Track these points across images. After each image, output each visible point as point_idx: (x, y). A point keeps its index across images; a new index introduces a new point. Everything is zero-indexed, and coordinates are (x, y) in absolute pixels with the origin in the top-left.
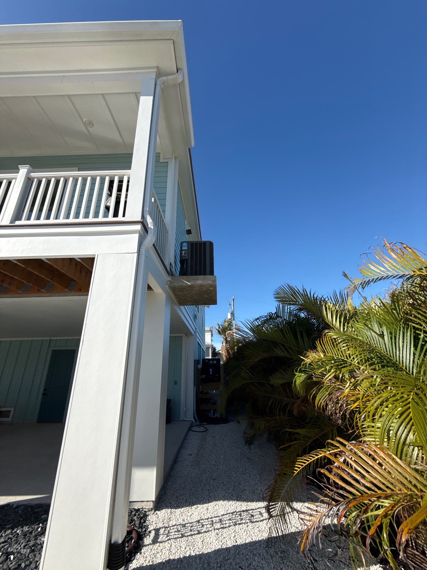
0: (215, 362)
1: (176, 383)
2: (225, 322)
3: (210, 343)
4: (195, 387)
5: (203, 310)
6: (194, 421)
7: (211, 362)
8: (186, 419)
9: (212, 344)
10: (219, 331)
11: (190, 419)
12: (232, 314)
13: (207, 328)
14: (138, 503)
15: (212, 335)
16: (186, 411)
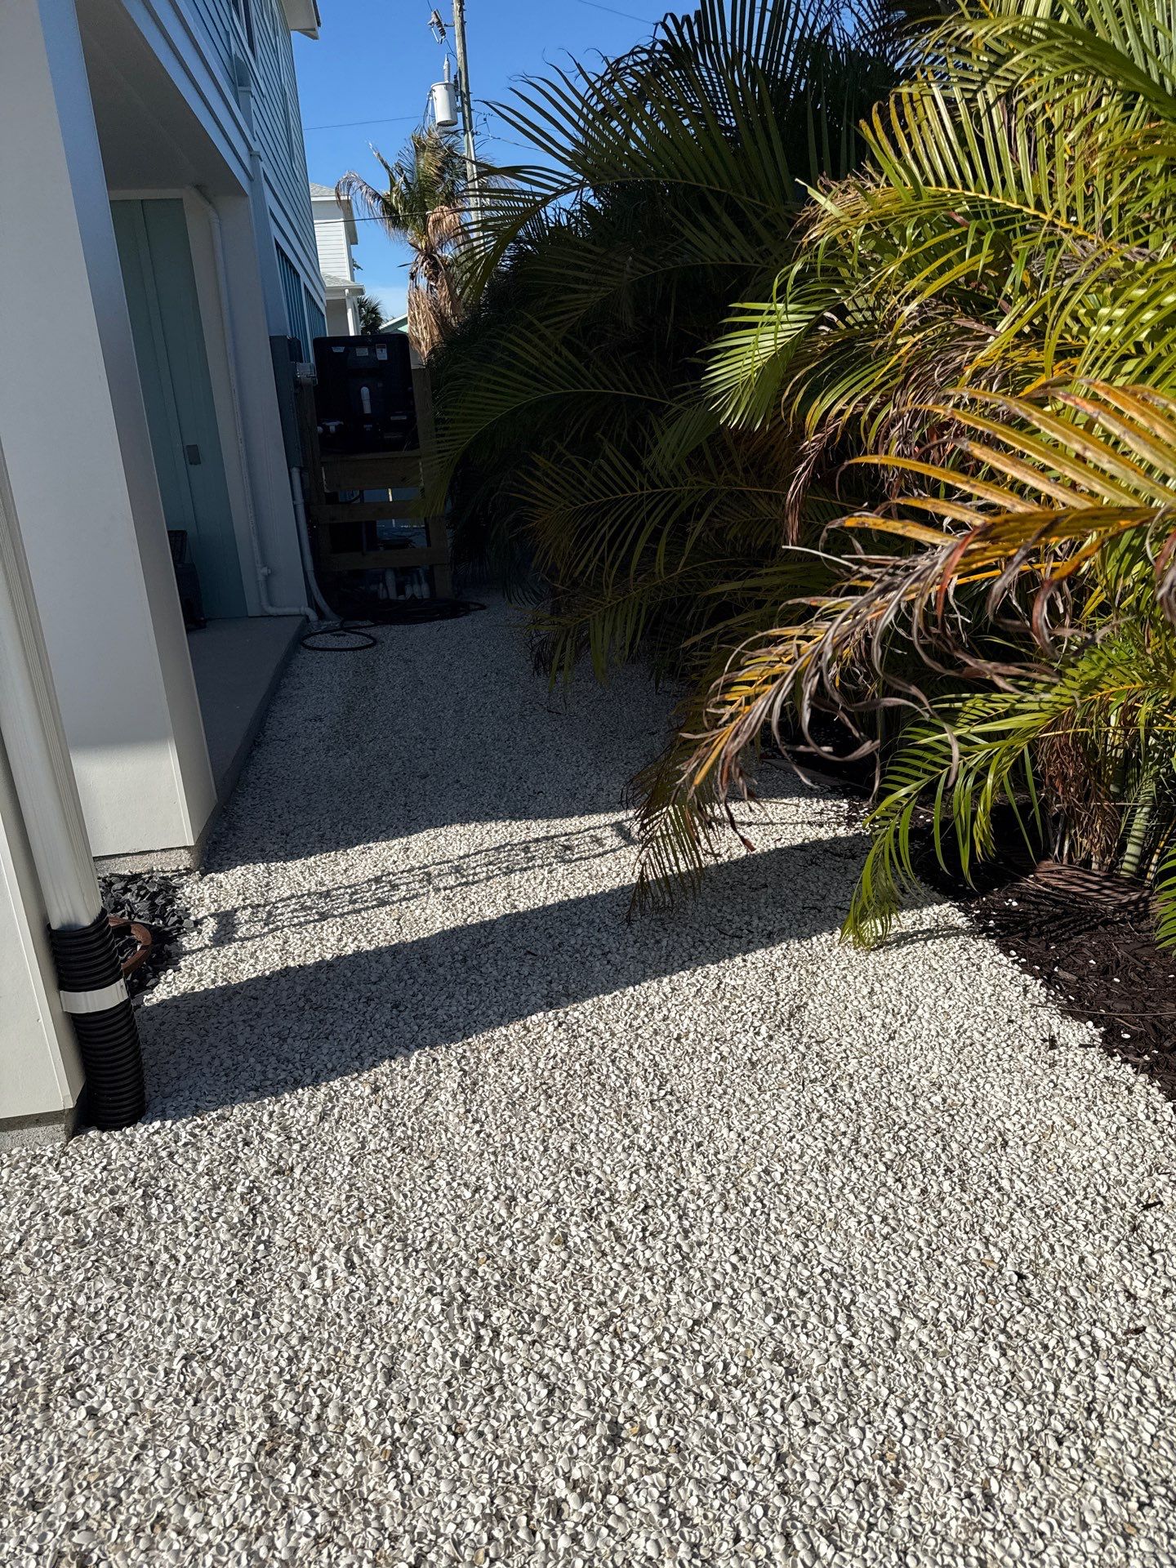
0: (382, 355)
1: (193, 456)
2: (420, 147)
3: (348, 278)
4: (295, 471)
5: (280, 46)
6: (313, 616)
7: (363, 352)
8: (272, 610)
9: (359, 282)
10: (388, 208)
11: (295, 610)
12: (459, 92)
13: (321, 193)
14: (128, 858)
15: (352, 238)
16: (267, 577)
